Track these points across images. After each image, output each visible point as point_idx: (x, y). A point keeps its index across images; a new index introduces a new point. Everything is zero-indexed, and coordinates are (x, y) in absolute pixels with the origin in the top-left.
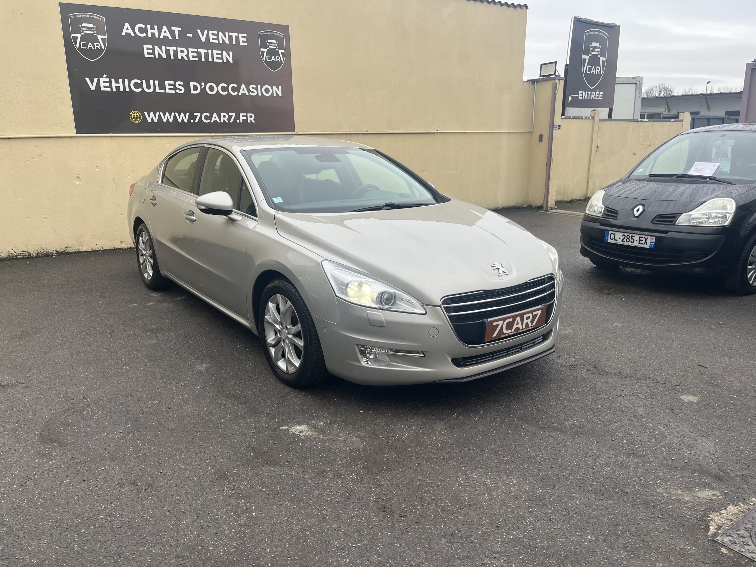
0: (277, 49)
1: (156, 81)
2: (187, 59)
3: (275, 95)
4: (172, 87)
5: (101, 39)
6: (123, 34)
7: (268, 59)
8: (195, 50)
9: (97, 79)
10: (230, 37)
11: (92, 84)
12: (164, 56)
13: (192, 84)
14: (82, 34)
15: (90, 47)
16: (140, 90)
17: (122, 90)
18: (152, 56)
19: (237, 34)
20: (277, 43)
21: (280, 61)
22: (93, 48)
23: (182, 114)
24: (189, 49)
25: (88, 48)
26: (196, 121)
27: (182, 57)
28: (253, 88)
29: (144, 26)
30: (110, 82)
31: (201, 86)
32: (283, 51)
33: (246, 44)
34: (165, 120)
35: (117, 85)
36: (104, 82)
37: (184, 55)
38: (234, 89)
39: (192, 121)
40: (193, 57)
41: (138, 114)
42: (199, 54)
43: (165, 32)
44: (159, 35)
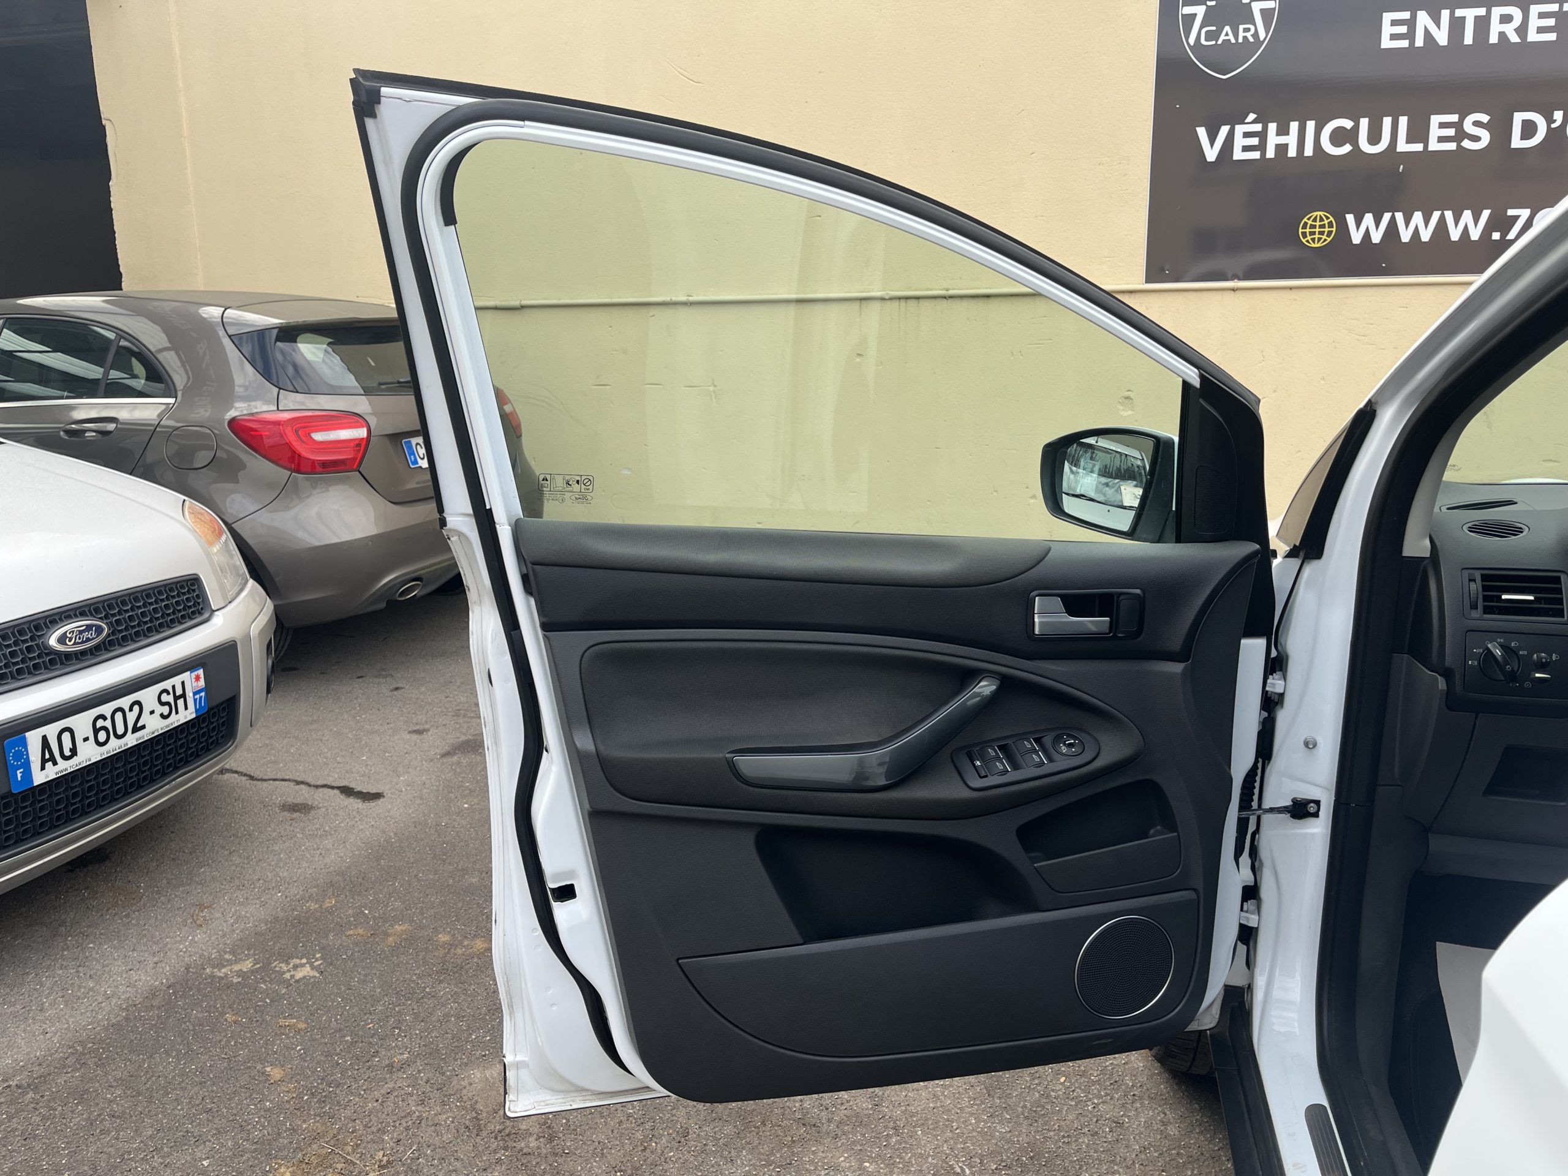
1: (1401, 118)
2: (1518, 41)
4: (1451, 132)
5: (1262, 11)
9: (1228, 127)
11: (1212, 146)
12: (1442, 39)
13: (1519, 117)
14: (1209, 3)
15: (1227, 38)
16: (1347, 148)
17: (1292, 153)
18: (1405, 43)
22: (1233, 41)
23: (1467, 215)
24: (1532, 7)
25: (1220, 42)
26: (1512, 235)
27: (1502, 35)
30: (1263, 135)
31: (1550, 121)
34: (1406, 236)
35: (1282, 140)
36: (1247, 135)
37: (1510, 29)
39: (1496, 236)
40: (1541, 30)
41: (1326, 222)
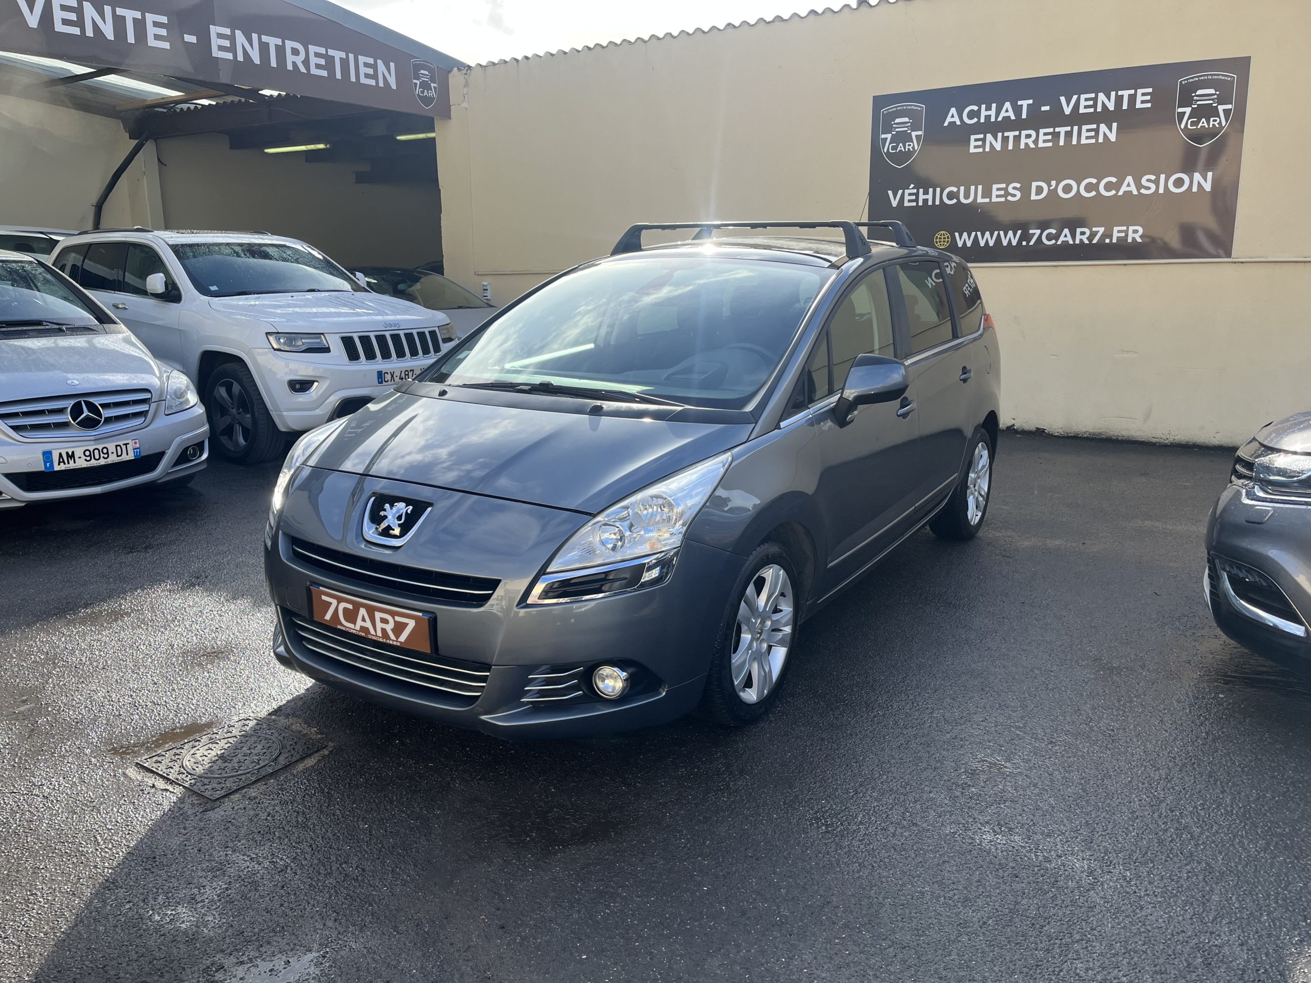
0: (1214, 105)
1: (979, 186)
2: (1034, 147)
3: (1195, 189)
4: (1002, 192)
5: (916, 136)
6: (946, 124)
7: (1191, 126)
8: (1051, 130)
9: (902, 191)
10: (1119, 99)
11: (895, 199)
12: (998, 146)
13: (1034, 184)
14: (893, 133)
15: (901, 149)
16: (955, 201)
17: (930, 203)
18: (981, 150)
19: (1132, 92)
20: (1218, 93)
21: (1217, 126)
22: (904, 150)
23: (1010, 233)
24: (1040, 130)
25: (898, 151)
26: (1032, 243)
27: (1026, 144)
28: (1149, 180)
29: (975, 108)
30: (917, 195)
31: (1049, 185)
32: (1229, 107)
33: (1149, 105)
34: (982, 244)
35: (926, 197)
36: (910, 194)
37: (1030, 142)
38: (1108, 187)
39: (1024, 243)
40: (1045, 141)
41: (946, 236)
42: (1056, 135)
43: (1007, 111)
44: (997, 116)
